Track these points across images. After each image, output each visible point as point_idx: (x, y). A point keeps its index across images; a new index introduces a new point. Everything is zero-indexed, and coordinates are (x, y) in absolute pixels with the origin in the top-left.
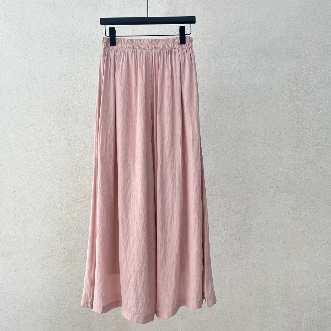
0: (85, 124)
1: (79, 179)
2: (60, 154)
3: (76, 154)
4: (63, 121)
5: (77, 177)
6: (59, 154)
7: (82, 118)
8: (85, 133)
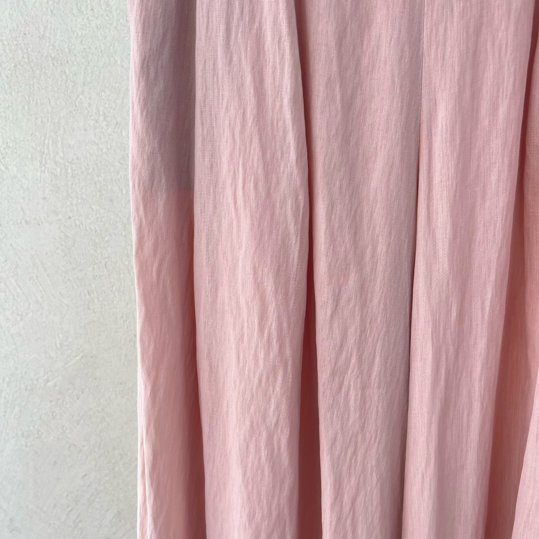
0: (101, 118)
1: (96, 301)
2: (27, 222)
3: (78, 223)
4: (26, 108)
5: (87, 297)
6: (23, 221)
7: (90, 98)
8: (105, 150)
